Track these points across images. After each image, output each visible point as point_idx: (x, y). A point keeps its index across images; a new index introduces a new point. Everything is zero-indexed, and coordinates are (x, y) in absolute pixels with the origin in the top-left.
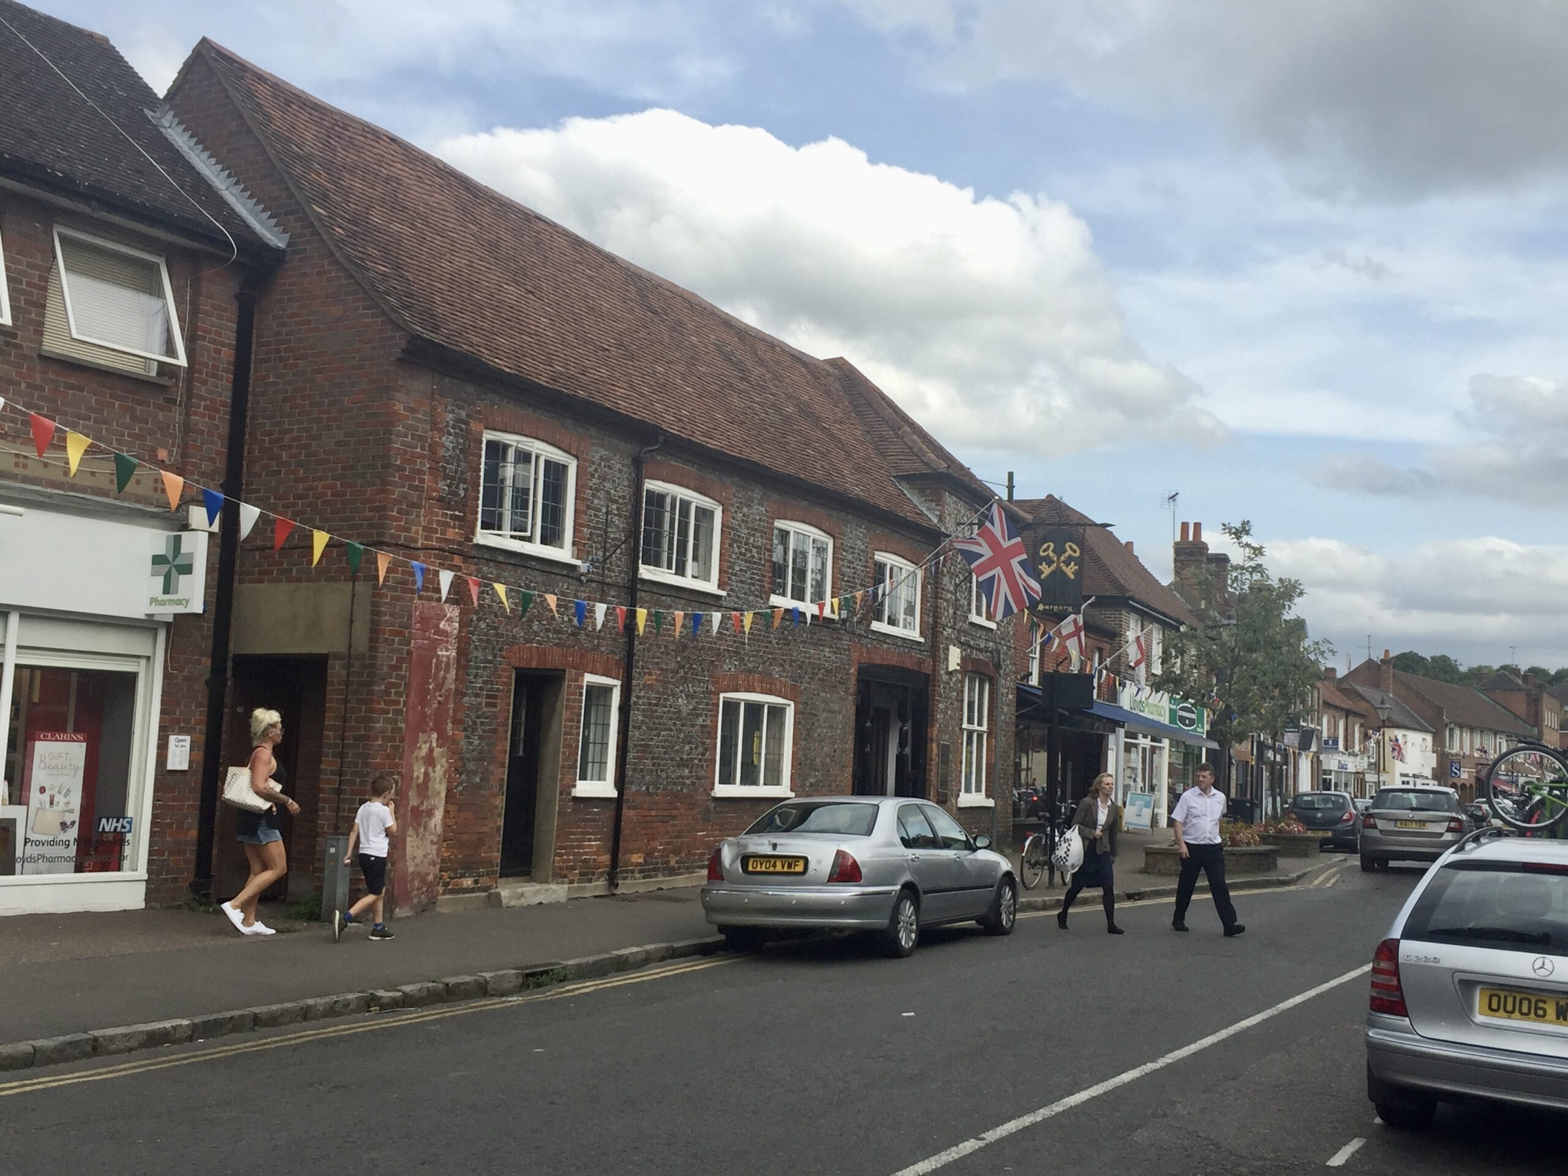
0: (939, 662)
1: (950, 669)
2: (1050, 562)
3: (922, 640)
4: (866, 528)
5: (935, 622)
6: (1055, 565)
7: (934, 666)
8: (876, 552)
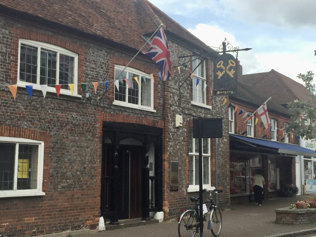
0: (168, 122)
1: (177, 126)
2: (221, 70)
3: (155, 111)
4: (106, 52)
5: (164, 103)
6: (224, 72)
7: (164, 124)
8: (115, 65)
